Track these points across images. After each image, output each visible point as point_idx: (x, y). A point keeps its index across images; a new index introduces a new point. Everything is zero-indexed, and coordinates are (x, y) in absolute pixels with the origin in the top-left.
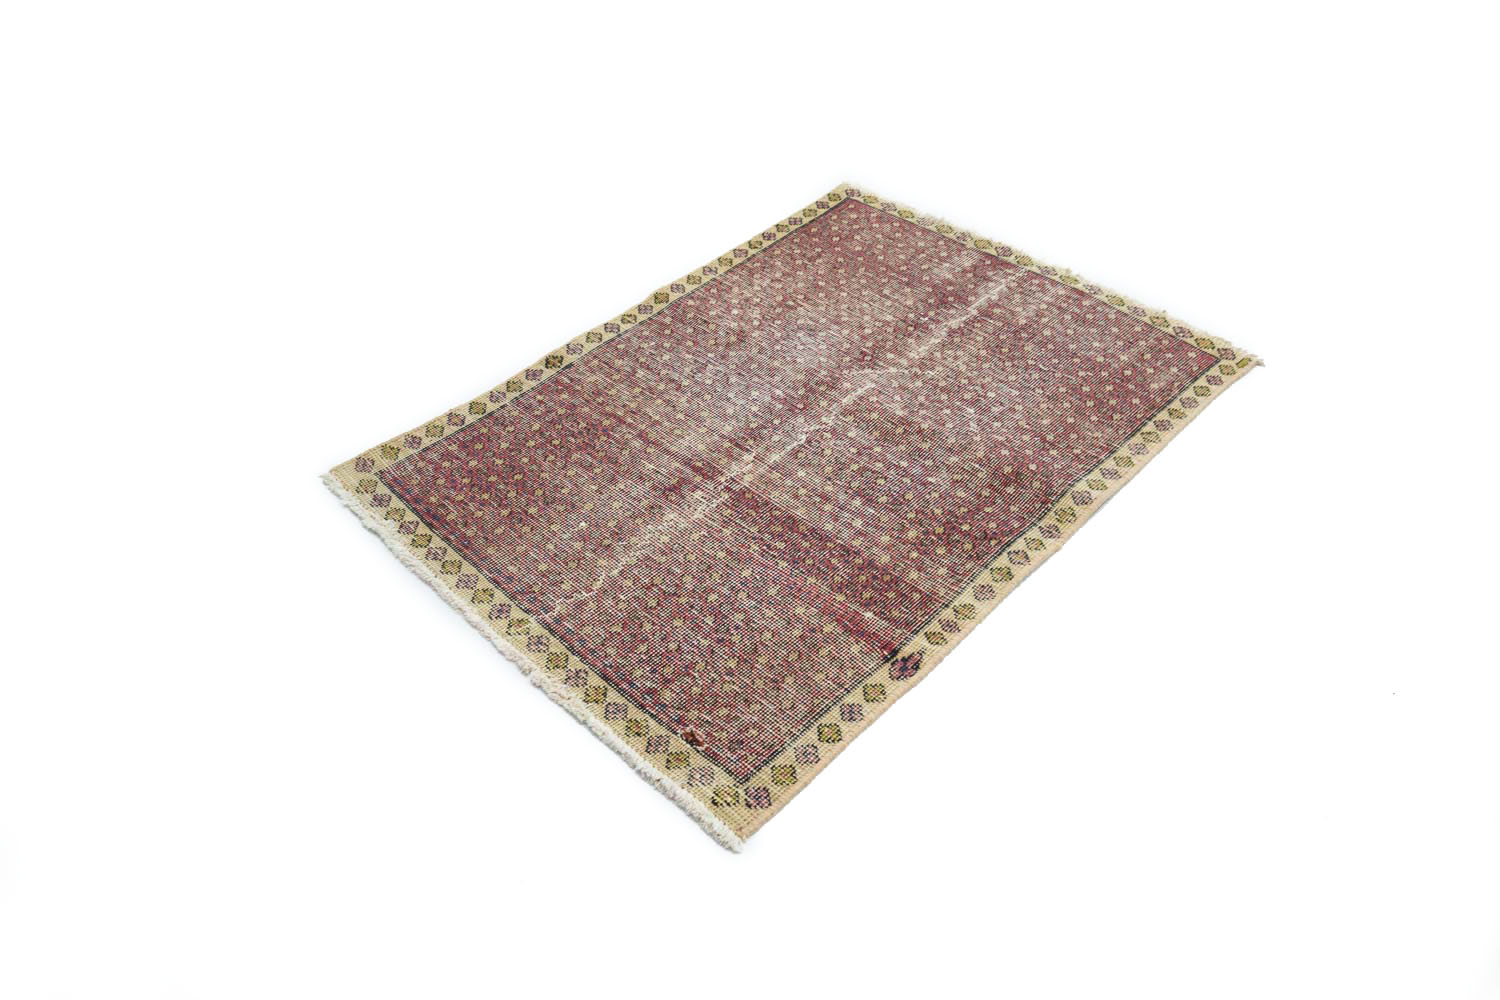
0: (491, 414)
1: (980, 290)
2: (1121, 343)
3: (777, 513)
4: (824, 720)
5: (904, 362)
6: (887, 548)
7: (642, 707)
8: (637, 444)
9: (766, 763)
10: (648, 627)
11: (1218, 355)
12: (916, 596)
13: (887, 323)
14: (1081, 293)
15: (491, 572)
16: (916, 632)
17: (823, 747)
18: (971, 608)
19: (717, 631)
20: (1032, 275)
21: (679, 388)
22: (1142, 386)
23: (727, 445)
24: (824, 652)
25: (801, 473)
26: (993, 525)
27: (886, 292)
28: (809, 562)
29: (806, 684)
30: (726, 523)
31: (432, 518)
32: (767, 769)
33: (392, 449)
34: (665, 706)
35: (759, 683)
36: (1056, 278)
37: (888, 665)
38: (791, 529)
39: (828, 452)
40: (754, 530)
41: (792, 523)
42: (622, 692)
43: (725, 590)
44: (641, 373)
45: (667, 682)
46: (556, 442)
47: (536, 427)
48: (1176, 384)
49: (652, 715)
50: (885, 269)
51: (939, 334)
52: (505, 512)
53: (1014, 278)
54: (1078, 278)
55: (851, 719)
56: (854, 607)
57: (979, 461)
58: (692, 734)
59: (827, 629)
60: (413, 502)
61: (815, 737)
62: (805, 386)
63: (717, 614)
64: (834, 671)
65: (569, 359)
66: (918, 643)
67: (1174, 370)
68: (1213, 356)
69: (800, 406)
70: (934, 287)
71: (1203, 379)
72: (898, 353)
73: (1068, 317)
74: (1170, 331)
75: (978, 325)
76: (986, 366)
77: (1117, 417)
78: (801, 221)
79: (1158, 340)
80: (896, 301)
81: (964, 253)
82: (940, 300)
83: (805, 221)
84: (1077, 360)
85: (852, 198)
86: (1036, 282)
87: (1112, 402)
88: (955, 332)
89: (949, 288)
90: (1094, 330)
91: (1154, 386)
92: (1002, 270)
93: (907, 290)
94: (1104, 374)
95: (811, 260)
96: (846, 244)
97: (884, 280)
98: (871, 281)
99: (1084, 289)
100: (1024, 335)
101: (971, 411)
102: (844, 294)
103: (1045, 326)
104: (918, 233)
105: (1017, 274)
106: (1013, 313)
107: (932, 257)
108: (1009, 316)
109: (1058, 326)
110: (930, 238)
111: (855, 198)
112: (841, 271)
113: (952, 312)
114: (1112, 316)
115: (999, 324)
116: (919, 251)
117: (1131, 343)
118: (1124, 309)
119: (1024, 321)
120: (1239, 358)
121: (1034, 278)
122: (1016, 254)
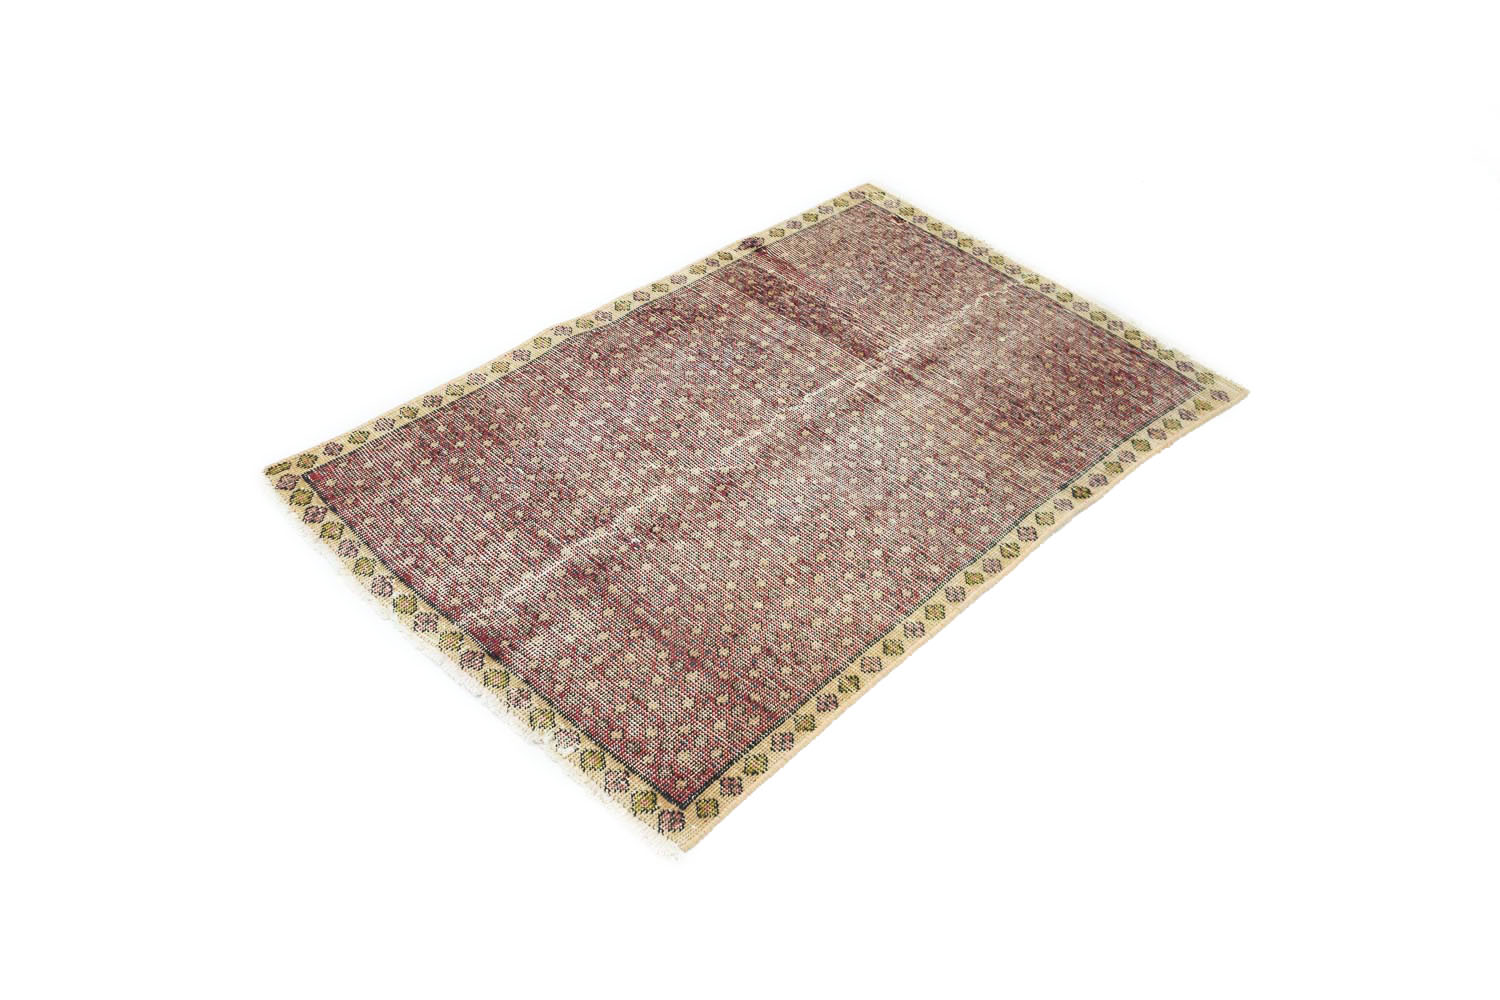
0: (1125, 439)
1: (541, 588)
2: (406, 501)
3: (835, 339)
4: (812, 224)
5: (680, 481)
6: (746, 312)
7: (933, 237)
8: (968, 403)
9: (851, 209)
11: (301, 480)
12: (732, 280)
13: (685, 536)
14: (406, 580)
16: (739, 260)
18: (693, 272)
19: (885, 269)
20: (451, 615)
21: (936, 456)
22: (423, 444)
23: (881, 398)
24: (808, 255)
25: (812, 369)
27: (672, 588)
28: (812, 305)
30: (880, 335)
31: (1131, 350)
34: (918, 236)
35: (854, 243)
36: (423, 607)
37: (764, 245)
38: (825, 327)
39: (784, 385)
41: (823, 330)
42: (948, 245)
43: (879, 291)
44: (981, 475)
45: (917, 247)
46: (1049, 408)
47: (1073, 424)
48: (381, 447)
49: (926, 232)
50: (663, 632)
51: (623, 521)
52: (1072, 352)
53: (483, 611)
55: (794, 223)
56: (781, 277)
58: (898, 223)
59: (803, 266)
61: (819, 217)
62: (798, 454)
65: (1066, 495)
66: (737, 256)
67: (369, 465)
68: (307, 480)
69: (806, 433)
70: (604, 594)
71: (344, 452)
72: (685, 495)
73: (448, 539)
74: (330, 517)
75: (570, 532)
76: (585, 476)
77: (475, 413)
78: (774, 743)
79: (356, 503)
80: (666, 572)
81: (533, 665)
82: (605, 569)
83: (766, 743)
84: (475, 479)
85: (677, 809)
86: (456, 601)
87: (468, 428)
88: (604, 522)
89: (582, 591)
90: (426, 521)
91: (408, 445)
92: (493, 628)
93: (642, 590)
94: (454, 461)
95: (768, 652)
96: (709, 688)
97: (669, 610)
98: (688, 608)
99: (394, 586)
100: (520, 514)
101: (627, 421)
102: (731, 585)
103: (486, 527)
104: (587, 711)
105: (475, 616)
106: (516, 550)
107: (585, 658)
108: (524, 546)
109: (469, 526)
110: (572, 700)
111: (672, 807)
112: (727, 628)
113: (595, 551)
114: (388, 541)
115: (542, 533)
116: (600, 669)
117: (392, 502)
118: (364, 552)
119: (510, 535)
120: (278, 476)
121: (455, 608)
122: (457, 655)
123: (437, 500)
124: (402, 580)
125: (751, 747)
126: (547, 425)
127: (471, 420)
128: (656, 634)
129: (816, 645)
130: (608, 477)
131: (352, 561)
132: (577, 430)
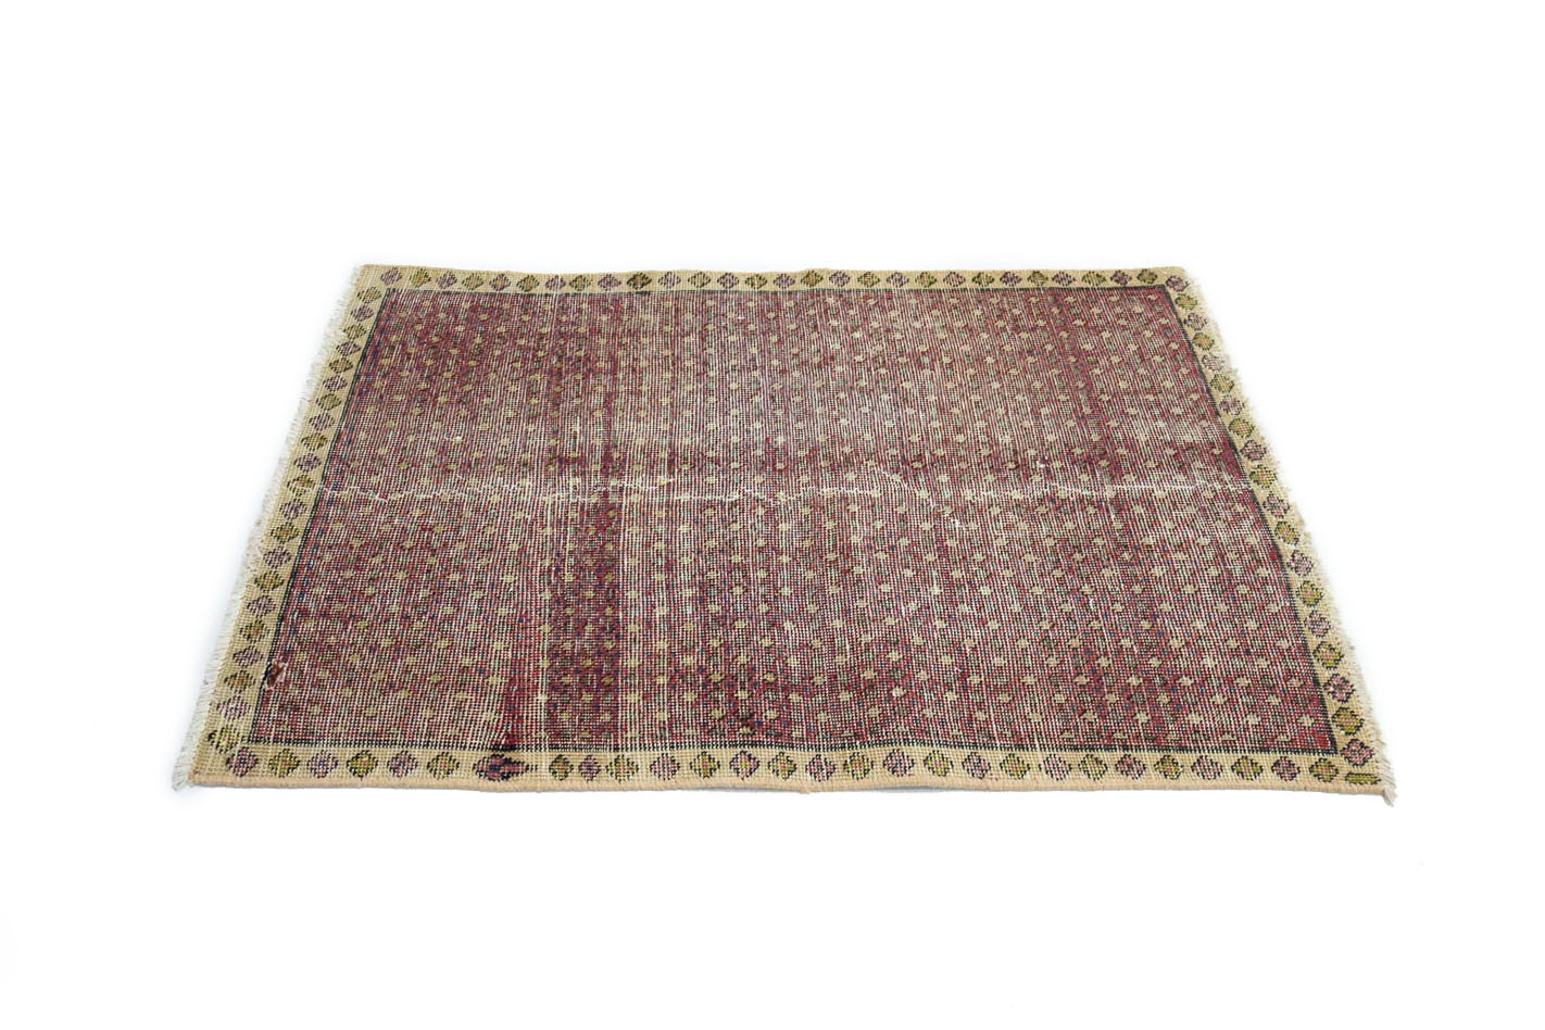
0: (530, 295)
1: (1156, 475)
2: (1233, 644)
3: (611, 548)
4: (375, 751)
5: (947, 494)
6: (652, 656)
7: (282, 618)
8: (596, 400)
9: (288, 741)
10: (378, 560)
11: (1340, 746)
12: (607, 717)
13: (993, 443)
14: (1275, 555)
15: (346, 427)
16: (553, 747)
17: (342, 770)
18: (633, 768)
19: (416, 607)
20: (1250, 499)
21: (701, 374)
22: (1177, 708)
23: (664, 455)
24: (460, 696)
25: (684, 528)
26: (772, 714)
27: (1044, 411)
28: (569, 611)
29: (411, 709)
30: (559, 523)
31: (373, 352)
32: (281, 747)
33: (426, 276)
34: (296, 632)
35: (380, 675)
36: (1272, 521)
37: (489, 753)
38: (599, 571)
39: (737, 526)
40: (569, 547)
42: (289, 594)
43: (471, 579)
44: (691, 338)
45: (325, 615)
46: (540, 354)
47: (546, 330)
48: (1227, 737)
49: (278, 631)
50: (1081, 385)
51: (1037, 488)
52: (423, 386)
53: (1219, 487)
54: (1302, 538)
55: (394, 769)
56: (543, 681)
57: (855, 644)
58: (280, 671)
59: (493, 680)
60: (381, 328)
61: (349, 756)
62: (813, 450)
63: (436, 595)
64: (444, 717)
65: (653, 286)
66: (545, 759)
67: (1253, 720)
68: (1334, 742)
69: (780, 466)
70: (1107, 439)
71: (1274, 757)
72: (956, 481)
73: (1214, 572)
74: (1324, 675)
75: (1091, 510)
76: (1029, 558)
77: (1091, 716)
78: (1070, 282)
79: (1290, 675)
80: (1040, 426)
81: (1204, 423)
82: (1090, 456)
83: (1074, 285)
84: (1146, 625)
85: (1168, 289)
86: (1240, 508)
87: (1112, 698)
88: (1053, 500)
89: (1122, 451)
90: (1223, 608)
91: (1194, 719)
92: (1220, 469)
93: (1071, 423)
94: (1155, 662)
95: (1016, 329)
96: (1082, 334)
97: (1062, 398)
98: (1046, 390)
99: (1290, 555)
100: (1126, 556)
101: (936, 590)
102: (996, 385)
103: (1169, 563)
104: (1184, 371)
105: (1230, 486)
106: (1154, 524)
107: (1158, 405)
108: (1143, 524)
109: (1184, 574)
110: (1190, 383)
111: (1171, 291)
112: (1030, 359)
113: (1084, 477)
114: (1274, 608)
115: (1118, 525)
116: (1152, 390)
117: (1248, 652)
118: (1304, 611)
119: (1151, 541)
120: (1366, 769)
121: (1244, 504)
122: (1264, 463)
123: (1200, 625)
124: (1280, 557)
125: (1087, 289)
126: (1023, 643)
127: (1101, 707)
128: (1089, 387)
129: (978, 313)
130: (1010, 541)
131: (1320, 608)
132: (996, 615)
